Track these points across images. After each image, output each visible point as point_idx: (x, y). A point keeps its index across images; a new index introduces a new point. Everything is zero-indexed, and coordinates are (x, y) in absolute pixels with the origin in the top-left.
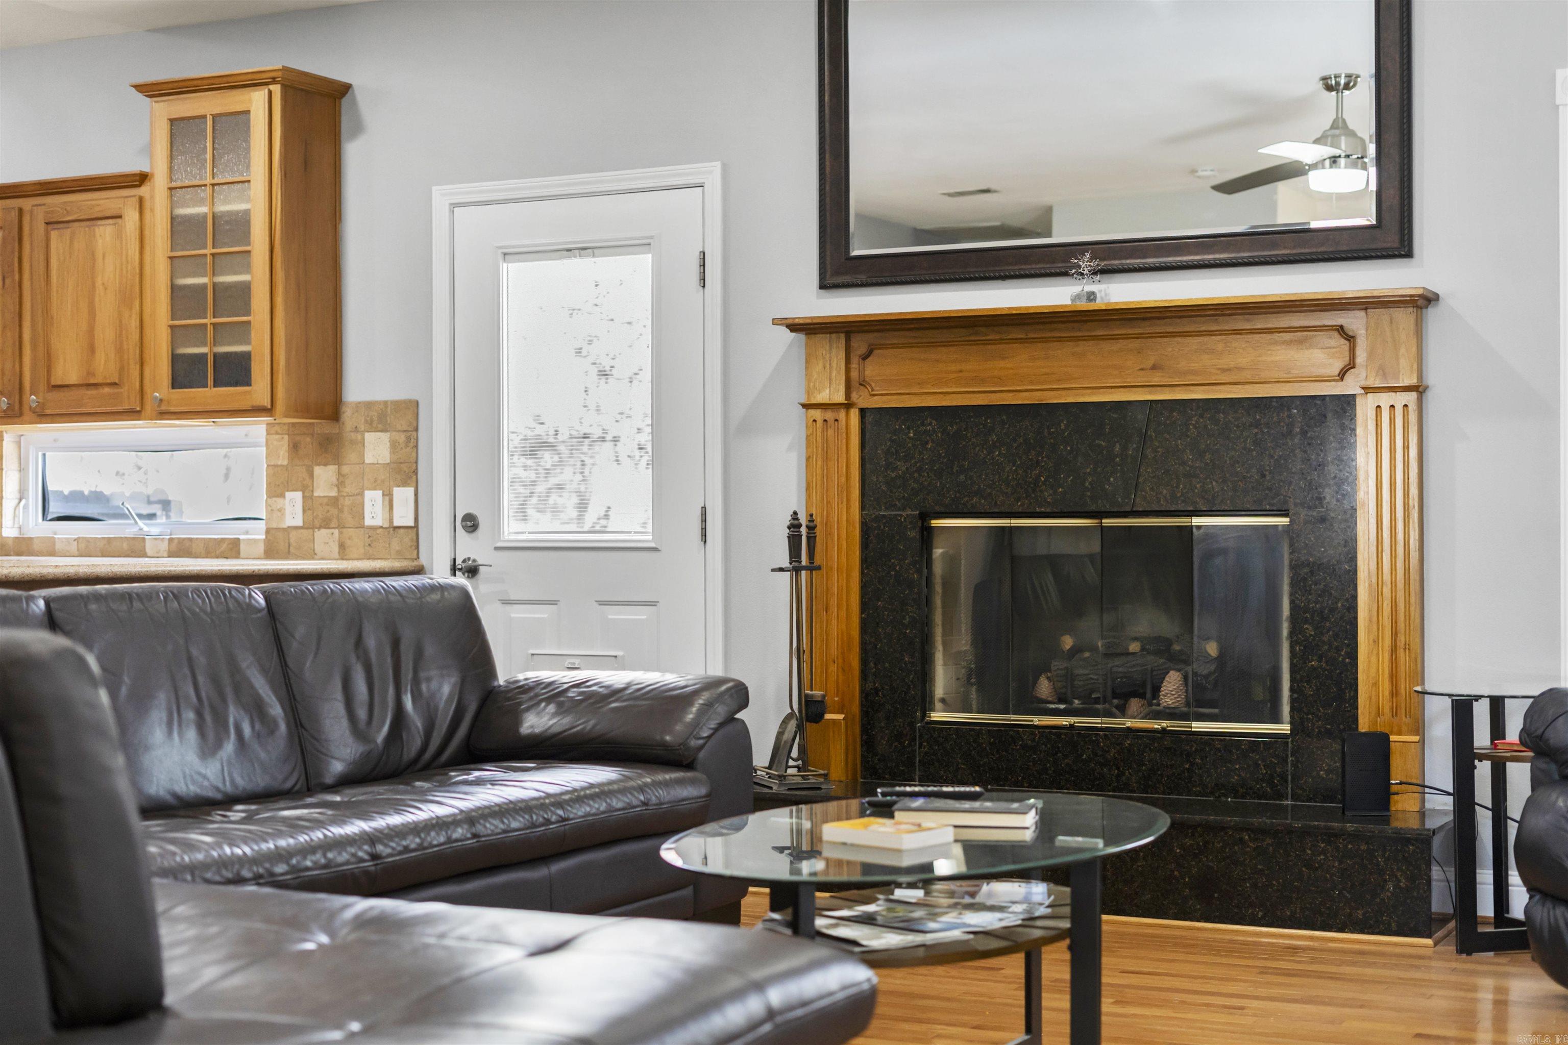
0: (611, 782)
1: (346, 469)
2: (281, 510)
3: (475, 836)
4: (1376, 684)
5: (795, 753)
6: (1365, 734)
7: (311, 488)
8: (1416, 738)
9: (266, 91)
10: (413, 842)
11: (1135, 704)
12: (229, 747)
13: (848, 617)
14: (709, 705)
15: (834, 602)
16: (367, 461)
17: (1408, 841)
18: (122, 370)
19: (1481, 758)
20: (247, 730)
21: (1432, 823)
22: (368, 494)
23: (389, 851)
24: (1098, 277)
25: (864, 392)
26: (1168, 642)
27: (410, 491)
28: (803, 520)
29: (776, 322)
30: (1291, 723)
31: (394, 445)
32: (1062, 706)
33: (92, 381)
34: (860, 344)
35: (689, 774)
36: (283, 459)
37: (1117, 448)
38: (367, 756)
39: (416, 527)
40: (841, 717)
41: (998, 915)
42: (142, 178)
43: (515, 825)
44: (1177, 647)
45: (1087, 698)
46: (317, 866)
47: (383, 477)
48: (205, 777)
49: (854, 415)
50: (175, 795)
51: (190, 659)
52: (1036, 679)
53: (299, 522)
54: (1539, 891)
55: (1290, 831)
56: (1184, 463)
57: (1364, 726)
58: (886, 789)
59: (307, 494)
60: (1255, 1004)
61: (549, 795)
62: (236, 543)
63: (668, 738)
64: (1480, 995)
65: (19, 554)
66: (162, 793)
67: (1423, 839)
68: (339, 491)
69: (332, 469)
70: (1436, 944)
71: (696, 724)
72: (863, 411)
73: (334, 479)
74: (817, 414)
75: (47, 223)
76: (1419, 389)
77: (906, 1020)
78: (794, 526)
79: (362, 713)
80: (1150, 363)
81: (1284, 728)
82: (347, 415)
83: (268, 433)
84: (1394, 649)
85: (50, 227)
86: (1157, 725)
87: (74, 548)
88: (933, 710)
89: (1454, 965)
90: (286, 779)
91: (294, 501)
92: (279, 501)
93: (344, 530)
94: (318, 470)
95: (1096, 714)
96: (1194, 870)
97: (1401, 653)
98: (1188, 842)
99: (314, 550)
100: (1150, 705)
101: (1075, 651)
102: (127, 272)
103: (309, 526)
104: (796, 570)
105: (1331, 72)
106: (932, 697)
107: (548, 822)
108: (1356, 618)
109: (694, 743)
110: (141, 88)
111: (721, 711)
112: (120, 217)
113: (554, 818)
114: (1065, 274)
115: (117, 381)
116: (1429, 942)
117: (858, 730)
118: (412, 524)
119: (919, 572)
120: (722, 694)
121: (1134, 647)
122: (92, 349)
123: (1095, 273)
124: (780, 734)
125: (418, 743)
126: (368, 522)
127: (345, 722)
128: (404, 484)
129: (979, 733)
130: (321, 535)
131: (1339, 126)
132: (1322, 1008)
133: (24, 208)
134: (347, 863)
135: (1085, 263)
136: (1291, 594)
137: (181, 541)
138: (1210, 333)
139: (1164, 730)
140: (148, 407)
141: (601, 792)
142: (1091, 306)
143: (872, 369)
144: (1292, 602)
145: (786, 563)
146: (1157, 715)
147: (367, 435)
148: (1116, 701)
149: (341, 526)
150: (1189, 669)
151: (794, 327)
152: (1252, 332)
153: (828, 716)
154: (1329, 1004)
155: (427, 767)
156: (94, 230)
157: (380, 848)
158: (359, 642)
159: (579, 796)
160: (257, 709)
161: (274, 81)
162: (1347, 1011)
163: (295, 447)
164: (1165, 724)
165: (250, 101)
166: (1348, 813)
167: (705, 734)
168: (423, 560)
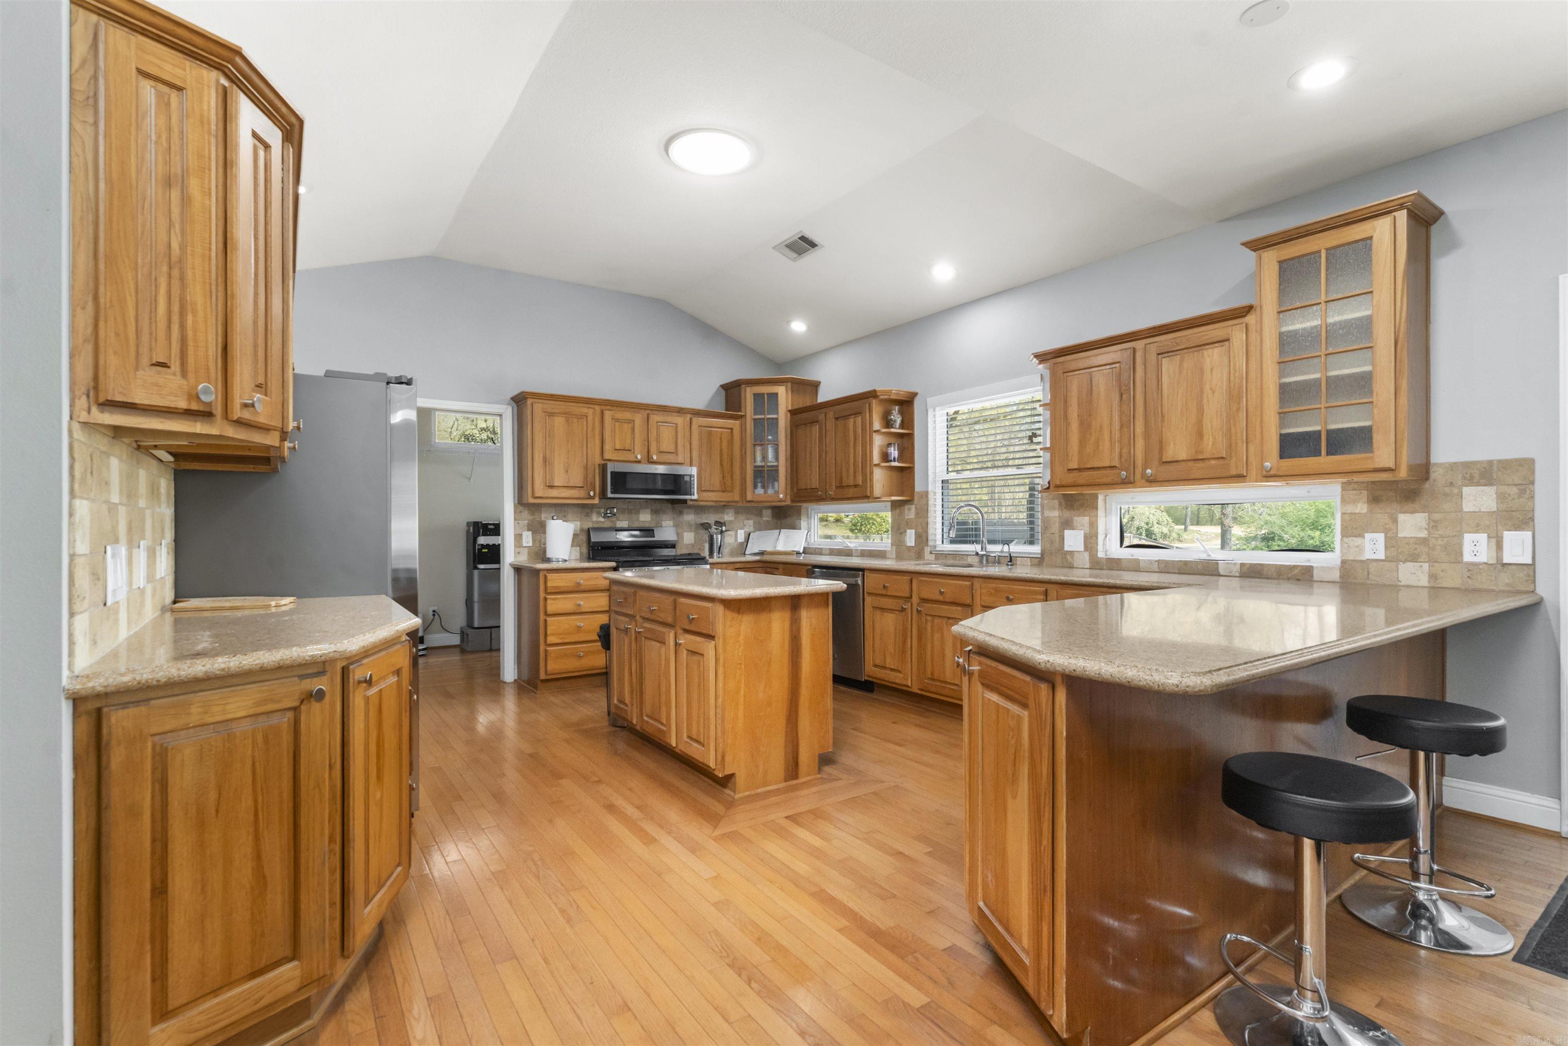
1: (1439, 516)
2: (1358, 546)
7: (1395, 531)
9: (1392, 217)
16: (1465, 509)
18: (1230, 447)
22: (1469, 536)
27: (1526, 534)
31: (1502, 496)
33: (1200, 457)
36: (1360, 509)
39: (1533, 564)
42: (1247, 310)
47: (1488, 523)
53: (1381, 555)
59: (1390, 534)
62: (1308, 569)
65: (1111, 569)
68: (1429, 533)
69: (1421, 516)
73: (1424, 524)
75: (1158, 354)
82: (1438, 475)
83: (1343, 489)
85: (1160, 357)
87: (1155, 567)
91: (1374, 540)
92: (1358, 541)
93: (1436, 564)
94: (1403, 517)
99: (1398, 578)
102: (1235, 378)
103: (1392, 560)
110: (1250, 244)
112: (1228, 340)
115: (1224, 456)
118: (1530, 562)
122: (1200, 435)
126: (1468, 558)
128: (1517, 527)
130: (1408, 567)
133: (1137, 348)
137: (1253, 565)
140: (1253, 473)
147: (1466, 490)
149: (1432, 561)
156: (1203, 353)
161: (1401, 207)
163: (1375, 500)
165: (1374, 229)
168: (1542, 590)
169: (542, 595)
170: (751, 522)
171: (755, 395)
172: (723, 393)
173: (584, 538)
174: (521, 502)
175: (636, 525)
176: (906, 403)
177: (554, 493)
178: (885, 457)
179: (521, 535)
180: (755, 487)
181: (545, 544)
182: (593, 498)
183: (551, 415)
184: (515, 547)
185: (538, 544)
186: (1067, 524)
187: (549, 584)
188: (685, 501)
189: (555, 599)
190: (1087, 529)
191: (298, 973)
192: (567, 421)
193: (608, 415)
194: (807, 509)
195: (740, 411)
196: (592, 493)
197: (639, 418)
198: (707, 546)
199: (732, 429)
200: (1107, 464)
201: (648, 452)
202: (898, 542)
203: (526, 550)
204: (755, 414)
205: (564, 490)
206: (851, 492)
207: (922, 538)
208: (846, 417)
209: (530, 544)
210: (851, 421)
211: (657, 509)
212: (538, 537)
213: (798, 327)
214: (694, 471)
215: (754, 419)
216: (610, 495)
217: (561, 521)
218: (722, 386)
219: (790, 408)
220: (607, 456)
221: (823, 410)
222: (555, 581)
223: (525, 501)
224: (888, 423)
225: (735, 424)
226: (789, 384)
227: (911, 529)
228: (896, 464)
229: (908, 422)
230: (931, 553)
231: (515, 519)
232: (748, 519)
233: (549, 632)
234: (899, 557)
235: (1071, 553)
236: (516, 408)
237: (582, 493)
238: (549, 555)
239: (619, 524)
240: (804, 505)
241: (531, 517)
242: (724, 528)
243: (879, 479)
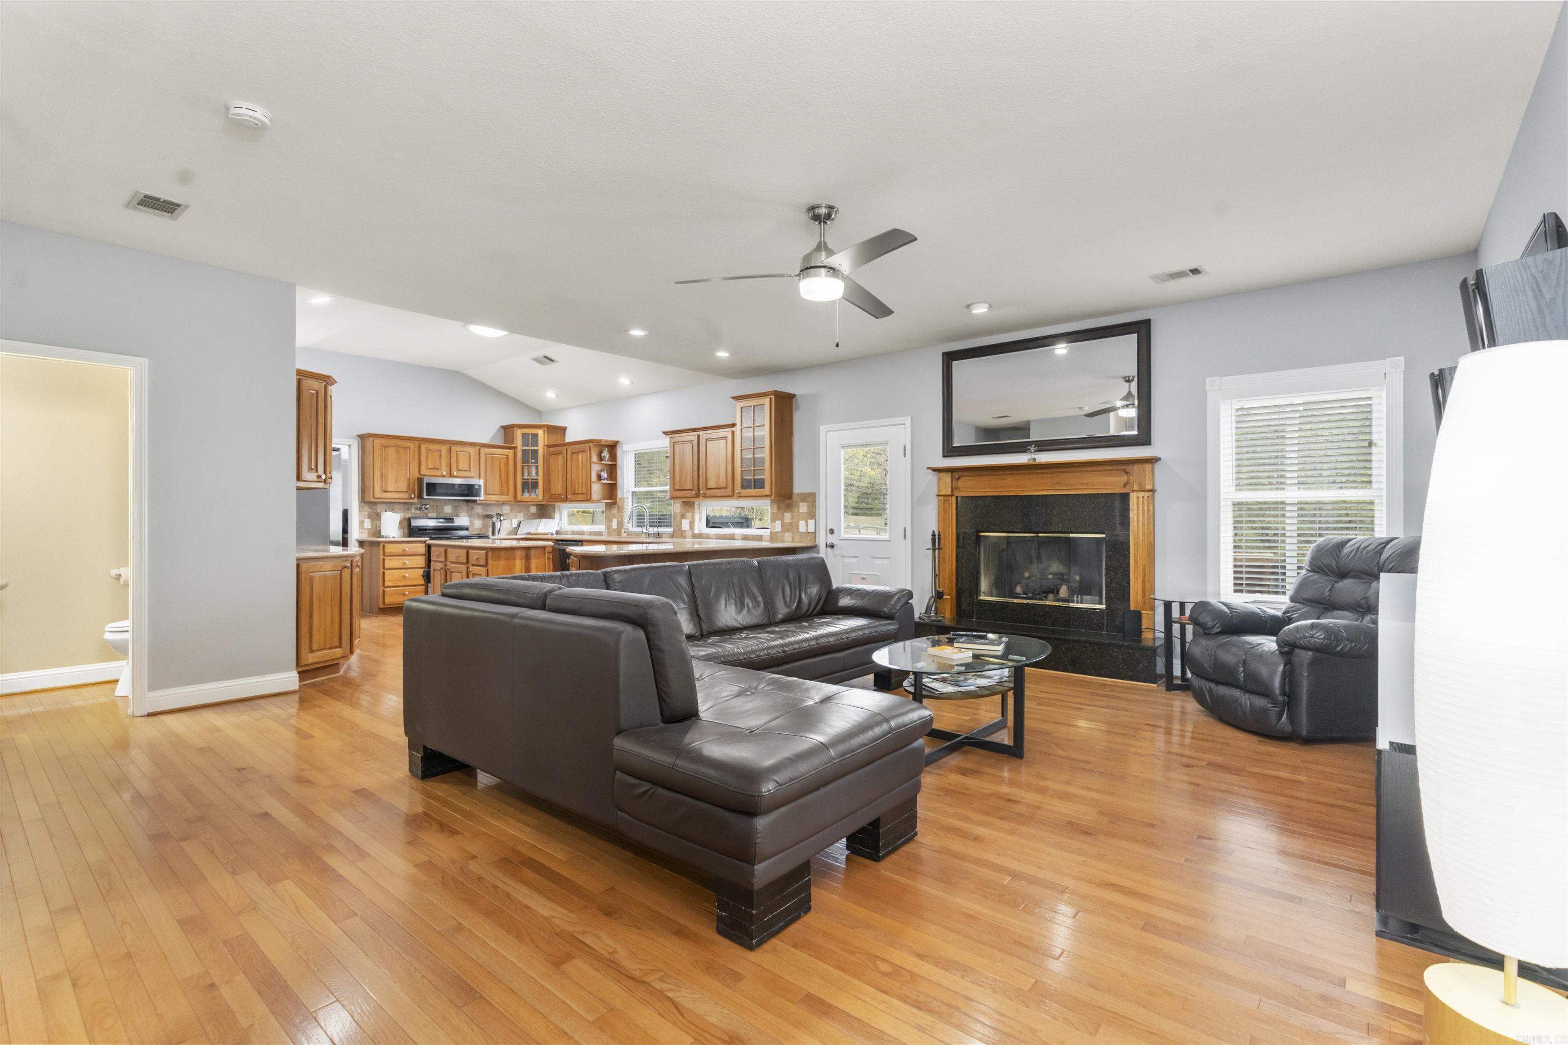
0: (865, 625)
1: (794, 514)
2: (775, 526)
3: (818, 644)
4: (1137, 593)
5: (933, 609)
6: (1132, 611)
7: (783, 520)
8: (1152, 613)
9: (769, 398)
10: (796, 646)
11: (1051, 596)
12: (745, 611)
13: (952, 565)
14: (899, 598)
15: (947, 559)
16: (800, 512)
17: (1148, 650)
18: (727, 484)
19: (1175, 622)
20: (751, 606)
21: (1158, 643)
22: (801, 522)
23: (788, 649)
24: (1037, 453)
25: (957, 491)
26: (1063, 574)
27: (813, 521)
28: (936, 533)
29: (928, 468)
30: (1106, 605)
31: (808, 507)
32: (1025, 596)
33: (719, 488)
34: (956, 475)
35: (892, 622)
36: (775, 511)
37: (1044, 510)
38: (789, 613)
39: (815, 532)
40: (949, 597)
41: (989, 680)
42: (734, 425)
43: (831, 640)
44: (1066, 577)
45: (1034, 593)
46: (765, 655)
47: (805, 517)
48: (736, 620)
49: (954, 498)
50: (728, 627)
51: (733, 583)
52: (1016, 587)
53: (780, 530)
54: (1195, 674)
55: (1104, 644)
56: (1067, 516)
57: (1132, 608)
58: (954, 633)
59: (782, 522)
60: (1088, 708)
61: (843, 630)
62: (761, 536)
63: (885, 609)
64: (1174, 709)
65: (699, 538)
66: (723, 626)
67: (1153, 650)
68: (792, 521)
69: (790, 514)
70: (1158, 686)
71: (895, 605)
72: (957, 497)
73: (790, 517)
74: (942, 498)
75: (707, 439)
76: (1153, 491)
77: (963, 707)
78: (933, 535)
79: (788, 599)
80: (1056, 481)
81: (1103, 607)
82: (794, 497)
83: (771, 503)
84: (1144, 582)
86: (1058, 604)
87: (714, 537)
88: (980, 596)
89: (1164, 695)
90: (763, 621)
91: (778, 523)
92: (774, 523)
93: (795, 534)
94: (786, 514)
95: (1036, 600)
96: (1069, 656)
97: (1146, 582)
98: (1067, 646)
99: (784, 540)
100: (1056, 596)
101: (1029, 578)
103: (783, 531)
104: (934, 550)
105: (1127, 375)
106: (980, 591)
107: (843, 639)
108: (1129, 570)
109: (894, 611)
110: (733, 398)
111: (903, 601)
112: (727, 437)
113: (845, 637)
114: (1025, 452)
115: (726, 488)
116: (1155, 685)
117: (955, 601)
118: (814, 531)
119: (976, 550)
120: (904, 595)
121: (1050, 577)
122: (719, 477)
123: (1036, 451)
124: (929, 602)
125: (806, 608)
126: (800, 530)
127: (783, 602)
128: (811, 518)
129: (995, 604)
130: (786, 534)
131: (1129, 394)
132: (1111, 711)
133: (699, 435)
134: (775, 654)
135: (1032, 448)
136: (1106, 561)
137: (746, 535)
138: (1077, 472)
139: (1060, 606)
140: (735, 495)
141: (861, 628)
142: (1034, 463)
143: (960, 483)
144: (1106, 564)
145: (931, 547)
146: (1058, 600)
147: (800, 503)
148: (1044, 595)
149: (792, 532)
150: (1070, 584)
151: (934, 470)
152: (1091, 471)
153: (945, 597)
154: (1114, 709)
155: (809, 616)
156: (719, 441)
157: (786, 648)
158: (787, 576)
159: (853, 630)
160: (754, 599)
161: (772, 394)
162: (1121, 713)
163: (779, 507)
164: (1060, 604)
165: (764, 401)
166: (1126, 638)
167: (898, 608)
168: (817, 543)
169: (382, 557)
170: (522, 514)
171: (523, 434)
172: (503, 431)
173: (406, 523)
174: (364, 500)
175: (441, 515)
176: (613, 447)
177: (388, 495)
178: (599, 478)
179: (363, 521)
180: (523, 492)
181: (380, 527)
182: (413, 499)
183: (386, 447)
184: (360, 529)
185: (374, 527)
186: (683, 516)
187: (386, 550)
188: (475, 501)
189: (390, 559)
190: (690, 518)
191: (341, 652)
192: (397, 451)
193: (423, 447)
194: (559, 506)
195: (513, 443)
196: (413, 496)
197: (444, 449)
198: (491, 529)
199: (507, 455)
200: (689, 488)
201: (451, 470)
202: (609, 527)
203: (367, 531)
204: (523, 446)
205: (394, 493)
206: (580, 497)
207: (620, 524)
208: (578, 453)
209: (370, 527)
210: (580, 456)
211: (455, 505)
212: (375, 522)
213: (551, 395)
214: (481, 482)
215: (522, 450)
216: (425, 497)
217: (391, 513)
218: (502, 427)
219: (546, 444)
220: (423, 473)
221: (566, 447)
222: (390, 549)
223: (367, 499)
224: (601, 458)
225: (510, 452)
226: (546, 429)
227: (615, 518)
228: (605, 481)
229: (613, 457)
230: (625, 532)
231: (359, 511)
232: (520, 512)
233: (386, 579)
234: (609, 535)
235: (685, 531)
236: (360, 441)
237: (405, 496)
238: (383, 533)
239: (430, 515)
240: (557, 504)
241: (370, 510)
242: (502, 518)
243: (597, 489)
